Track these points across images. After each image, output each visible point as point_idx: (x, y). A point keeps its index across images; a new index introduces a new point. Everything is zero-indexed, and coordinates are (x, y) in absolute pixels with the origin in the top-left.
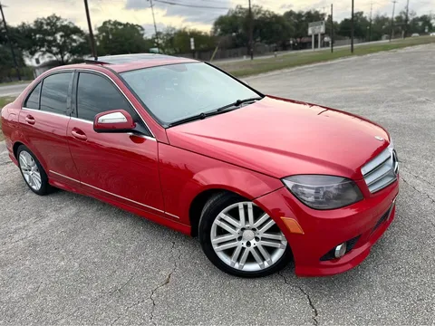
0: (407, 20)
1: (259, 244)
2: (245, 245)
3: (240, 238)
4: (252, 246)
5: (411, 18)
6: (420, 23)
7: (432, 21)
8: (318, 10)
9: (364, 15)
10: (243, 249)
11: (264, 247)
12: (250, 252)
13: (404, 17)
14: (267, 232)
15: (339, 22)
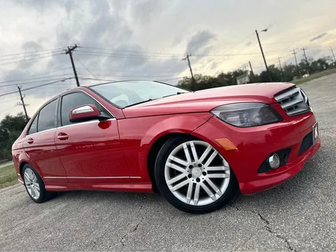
0: (308, 64)
1: (207, 178)
2: (195, 182)
3: (190, 176)
4: (202, 180)
5: (310, 63)
6: (319, 65)
7: (327, 62)
8: (242, 69)
9: (275, 67)
10: (194, 185)
11: (212, 179)
12: (201, 187)
13: (305, 63)
14: (211, 165)
15: (259, 74)
